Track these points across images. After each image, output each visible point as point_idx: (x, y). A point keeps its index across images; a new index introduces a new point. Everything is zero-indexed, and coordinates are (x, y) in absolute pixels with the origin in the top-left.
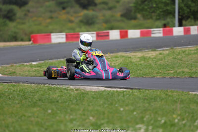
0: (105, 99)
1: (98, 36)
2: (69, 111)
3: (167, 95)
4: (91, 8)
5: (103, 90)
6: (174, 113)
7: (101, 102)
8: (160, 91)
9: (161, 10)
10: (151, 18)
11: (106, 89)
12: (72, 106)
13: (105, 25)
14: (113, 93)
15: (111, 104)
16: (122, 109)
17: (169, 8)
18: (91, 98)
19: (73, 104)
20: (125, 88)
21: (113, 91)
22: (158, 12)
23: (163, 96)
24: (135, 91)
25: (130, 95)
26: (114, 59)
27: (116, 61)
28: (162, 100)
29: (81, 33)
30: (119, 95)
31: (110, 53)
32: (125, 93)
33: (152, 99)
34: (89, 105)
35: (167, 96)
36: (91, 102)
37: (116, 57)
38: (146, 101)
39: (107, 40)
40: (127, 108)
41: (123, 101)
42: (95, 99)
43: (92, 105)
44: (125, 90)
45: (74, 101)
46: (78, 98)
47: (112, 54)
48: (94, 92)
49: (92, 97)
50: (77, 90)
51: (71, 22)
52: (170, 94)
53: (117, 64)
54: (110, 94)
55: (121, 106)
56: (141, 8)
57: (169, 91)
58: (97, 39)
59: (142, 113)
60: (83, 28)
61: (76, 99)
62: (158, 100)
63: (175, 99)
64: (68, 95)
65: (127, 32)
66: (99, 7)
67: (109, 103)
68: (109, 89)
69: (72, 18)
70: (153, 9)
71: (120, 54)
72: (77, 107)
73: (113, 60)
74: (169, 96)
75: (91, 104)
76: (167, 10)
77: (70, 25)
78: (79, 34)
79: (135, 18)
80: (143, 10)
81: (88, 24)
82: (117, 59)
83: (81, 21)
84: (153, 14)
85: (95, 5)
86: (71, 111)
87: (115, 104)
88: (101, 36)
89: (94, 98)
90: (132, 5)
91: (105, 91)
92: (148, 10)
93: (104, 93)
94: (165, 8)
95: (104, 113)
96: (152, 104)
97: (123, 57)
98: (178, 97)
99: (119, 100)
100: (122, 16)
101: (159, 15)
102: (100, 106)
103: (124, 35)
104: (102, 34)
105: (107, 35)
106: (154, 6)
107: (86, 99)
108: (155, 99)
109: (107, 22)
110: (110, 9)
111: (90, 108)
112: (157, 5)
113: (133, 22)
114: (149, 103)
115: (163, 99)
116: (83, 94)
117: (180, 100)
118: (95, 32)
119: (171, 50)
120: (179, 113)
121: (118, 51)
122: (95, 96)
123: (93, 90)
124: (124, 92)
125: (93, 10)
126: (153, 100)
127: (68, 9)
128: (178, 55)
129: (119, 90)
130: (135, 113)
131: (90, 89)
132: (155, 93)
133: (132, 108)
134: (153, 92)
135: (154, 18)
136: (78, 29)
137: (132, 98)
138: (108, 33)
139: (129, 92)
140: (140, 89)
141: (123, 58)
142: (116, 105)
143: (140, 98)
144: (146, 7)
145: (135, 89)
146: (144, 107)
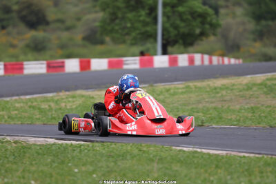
0: (54, 155)
1: (49, 67)
2: (3, 171)
3: (140, 150)
4: (40, 27)
5: (52, 143)
6: (148, 176)
7: (49, 160)
8: (131, 144)
9: (138, 32)
10: (124, 42)
11: (57, 141)
12: (7, 166)
13: (60, 52)
14: (65, 148)
15: (63, 162)
16: (76, 170)
17: (149, 29)
18: (35, 155)
19: (8, 162)
20: (83, 141)
21: (67, 144)
22: (134, 34)
23: (136, 152)
24: (97, 144)
25: (89, 150)
26: (70, 99)
27: (74, 102)
28: (133, 157)
29: (25, 63)
30: (74, 150)
31: (66, 91)
32: (82, 147)
33: (119, 156)
34: (31, 164)
35: (141, 153)
36: (35, 160)
37: (73, 97)
38: (111, 159)
39: (61, 73)
40: (83, 169)
41: (80, 159)
42: (40, 156)
43: (36, 164)
44: (83, 143)
45: (11, 159)
46: (16, 155)
47: (67, 93)
48: (40, 145)
49: (37, 152)
50: (16, 142)
51: (13, 46)
52: (145, 149)
53: (74, 107)
54: (62, 149)
55: (76, 166)
56: (109, 28)
57: (143, 145)
58: (48, 71)
59: (103, 175)
60: (30, 56)
61: (14, 155)
62: (128, 157)
63: (151, 156)
64: (3, 150)
65: (89, 63)
66: (52, 26)
67: (59, 161)
68: (61, 142)
69: (15, 42)
70: (126, 31)
71: (79, 92)
72: (14, 167)
73: (69, 101)
74: (144, 152)
75: (34, 162)
76: (146, 32)
77: (11, 51)
78: (22, 64)
79: (102, 43)
80: (112, 31)
81: (37, 49)
82: (74, 99)
83: (28, 46)
84: (127, 37)
85: (47, 23)
86: (6, 171)
87: (69, 163)
88: (54, 67)
89: (39, 154)
90: (97, 24)
91: (54, 144)
92: (120, 31)
93: (54, 148)
94: (143, 30)
95: (51, 176)
96: (119, 163)
97: (83, 96)
98: (155, 153)
99: (73, 158)
100: (84, 39)
101: (135, 39)
102: (47, 165)
103: (85, 66)
104: (55, 65)
105: (62, 66)
106: (129, 25)
107: (27, 155)
108: (123, 156)
109: (62, 47)
110: (68, 29)
111: (33, 168)
112: (132, 24)
113: (99, 48)
114: (115, 162)
115: (135, 156)
116: (24, 148)
117: (158, 157)
118: (45, 62)
119: (150, 88)
120: (156, 175)
121: (76, 88)
122: (40, 151)
123: (39, 143)
124: (81, 145)
125: (45, 31)
126: (121, 158)
127: (10, 29)
128: (159, 95)
129: (74, 142)
130: (94, 176)
131: (35, 141)
132: (124, 148)
133: (91, 168)
134: (122, 146)
135: (129, 42)
136: (22, 57)
137: (91, 155)
138: (63, 62)
139: (88, 146)
140: (103, 142)
141: (83, 99)
142: (70, 165)
143: (102, 155)
144: (117, 28)
145: (97, 142)
146: (108, 167)
